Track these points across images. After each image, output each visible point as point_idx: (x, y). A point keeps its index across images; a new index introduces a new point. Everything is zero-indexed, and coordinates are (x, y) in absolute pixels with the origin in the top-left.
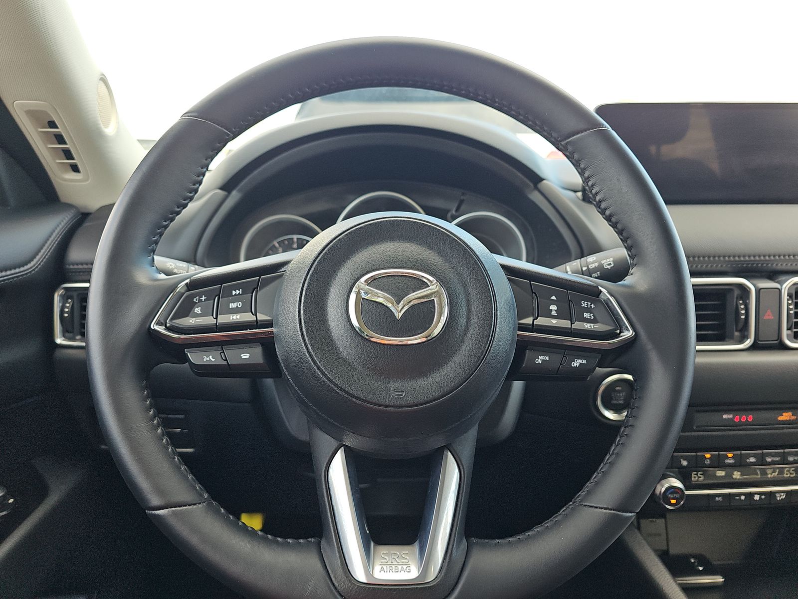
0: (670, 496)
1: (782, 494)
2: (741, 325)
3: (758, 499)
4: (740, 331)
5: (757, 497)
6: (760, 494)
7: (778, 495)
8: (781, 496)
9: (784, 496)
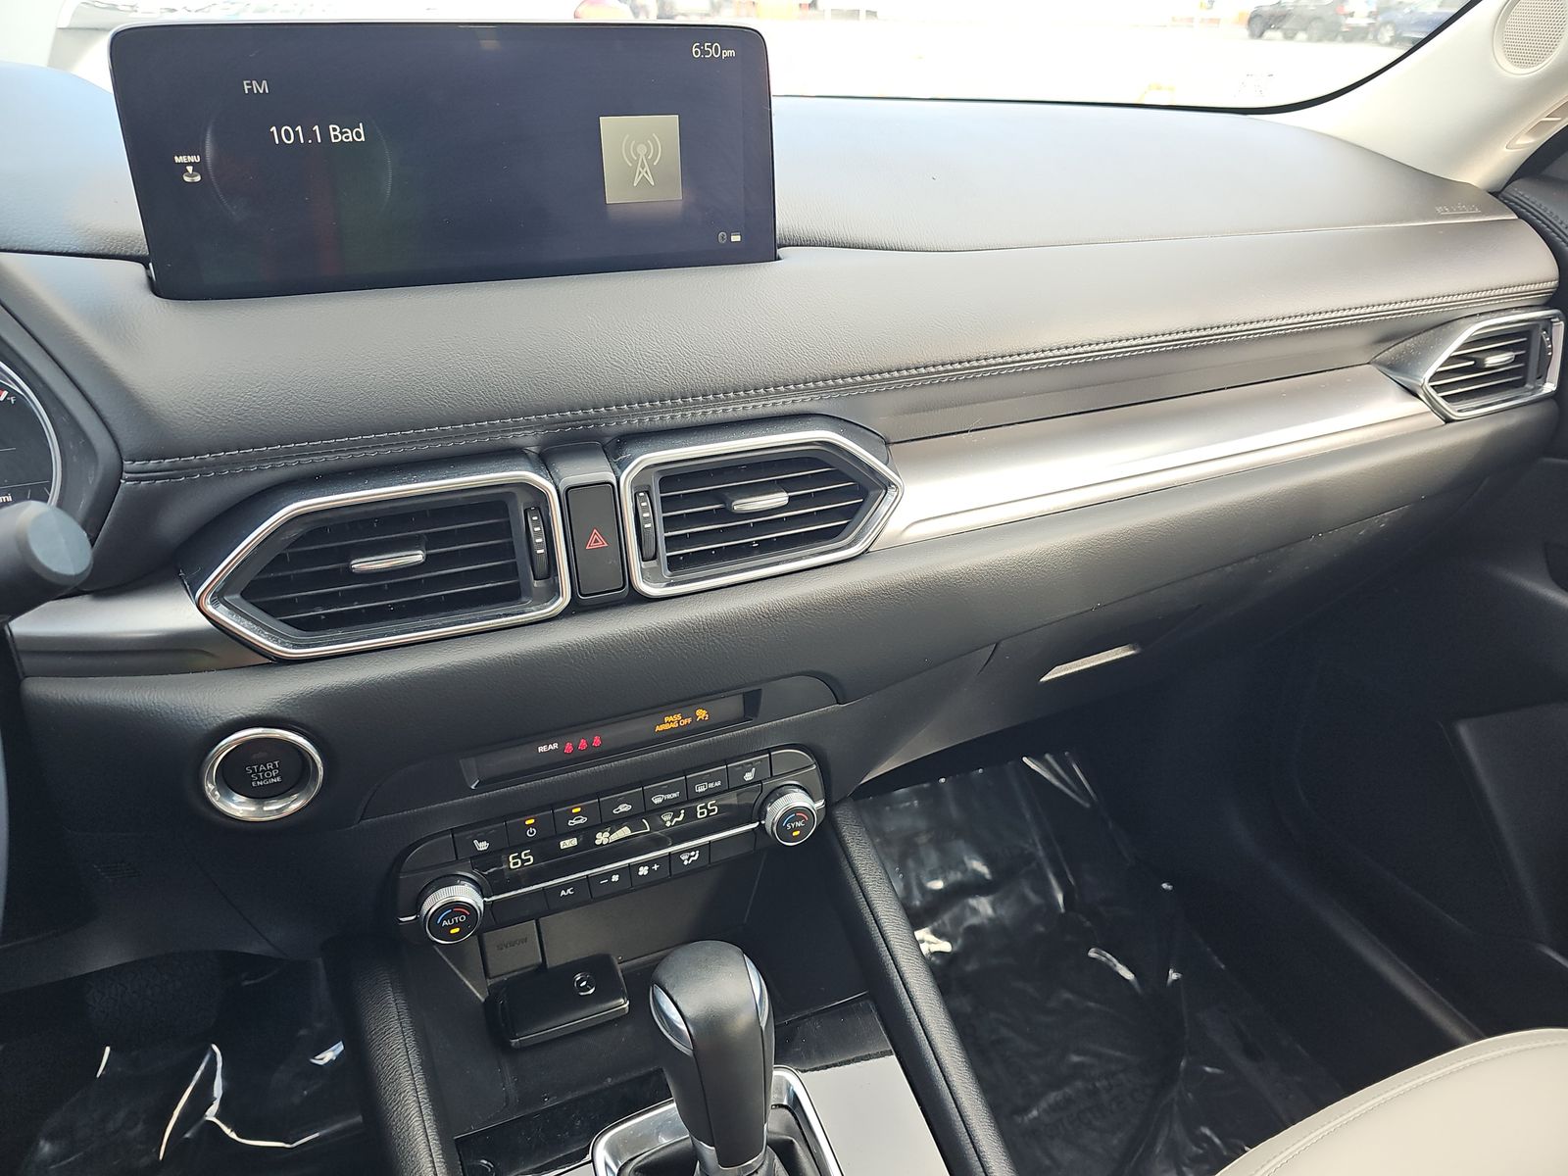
0: (445, 923)
1: (693, 853)
2: (542, 565)
3: (646, 873)
4: (546, 577)
5: (643, 871)
6: (648, 863)
7: (684, 857)
8: (690, 857)
9: (697, 856)
